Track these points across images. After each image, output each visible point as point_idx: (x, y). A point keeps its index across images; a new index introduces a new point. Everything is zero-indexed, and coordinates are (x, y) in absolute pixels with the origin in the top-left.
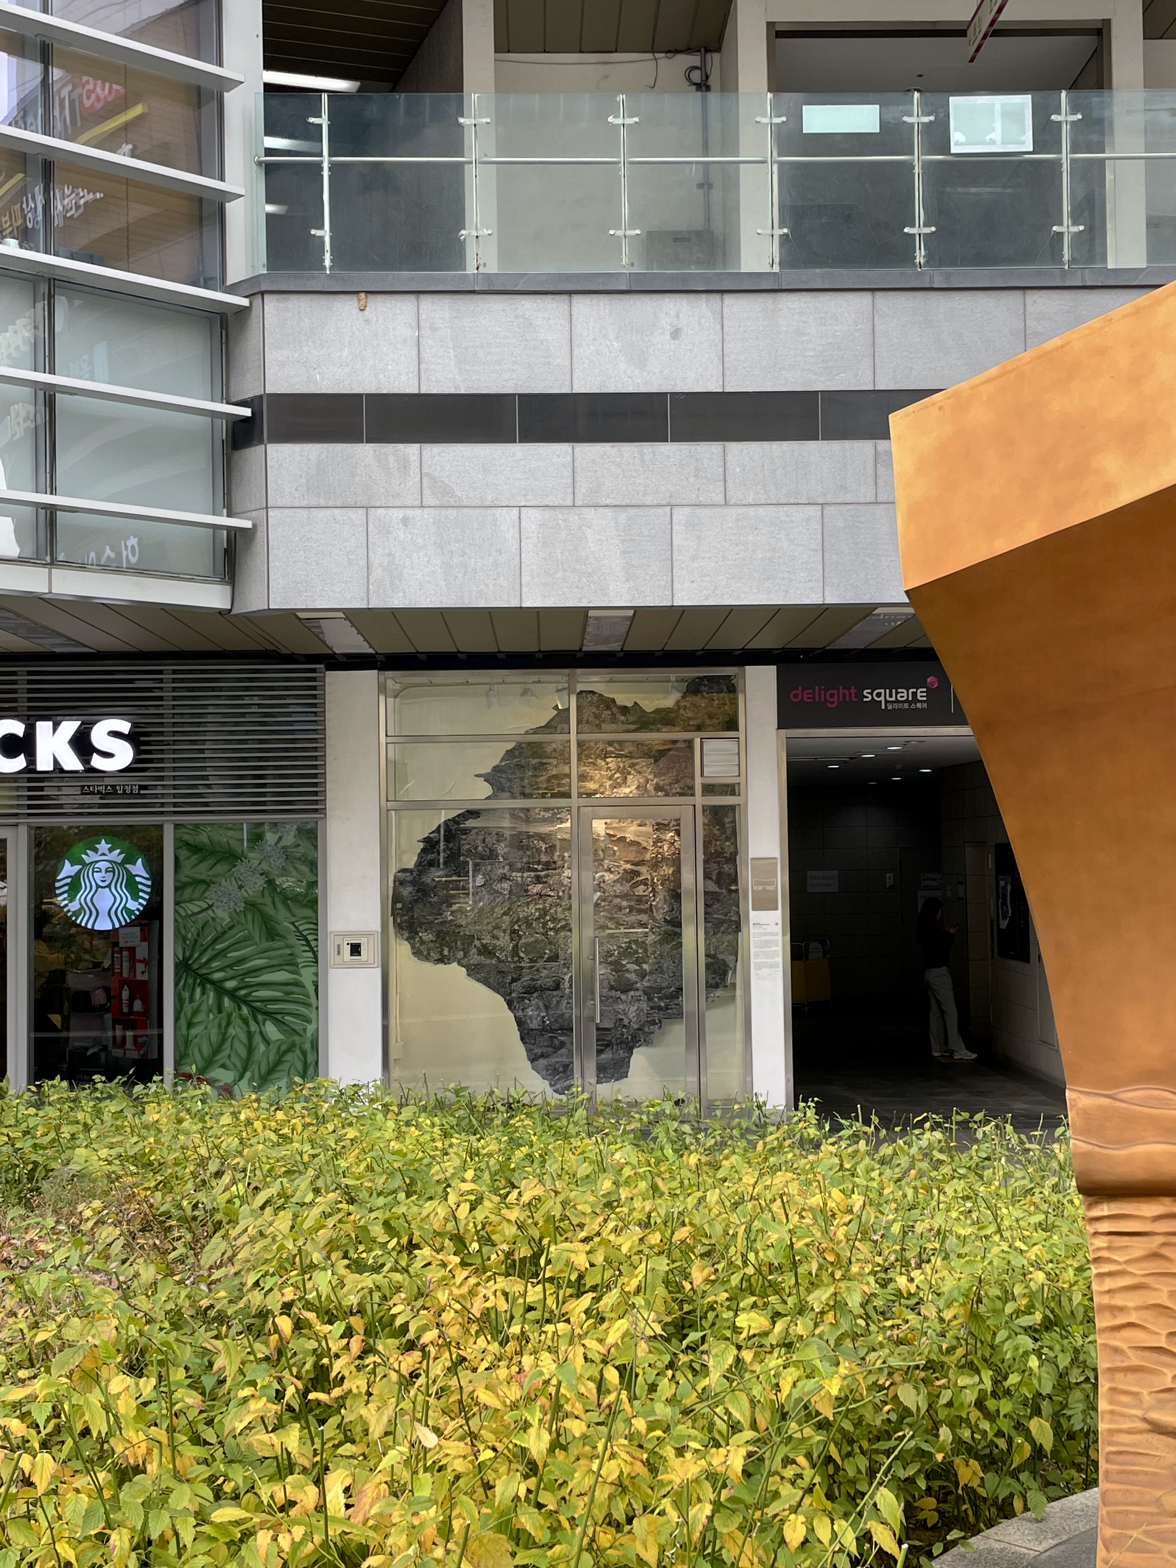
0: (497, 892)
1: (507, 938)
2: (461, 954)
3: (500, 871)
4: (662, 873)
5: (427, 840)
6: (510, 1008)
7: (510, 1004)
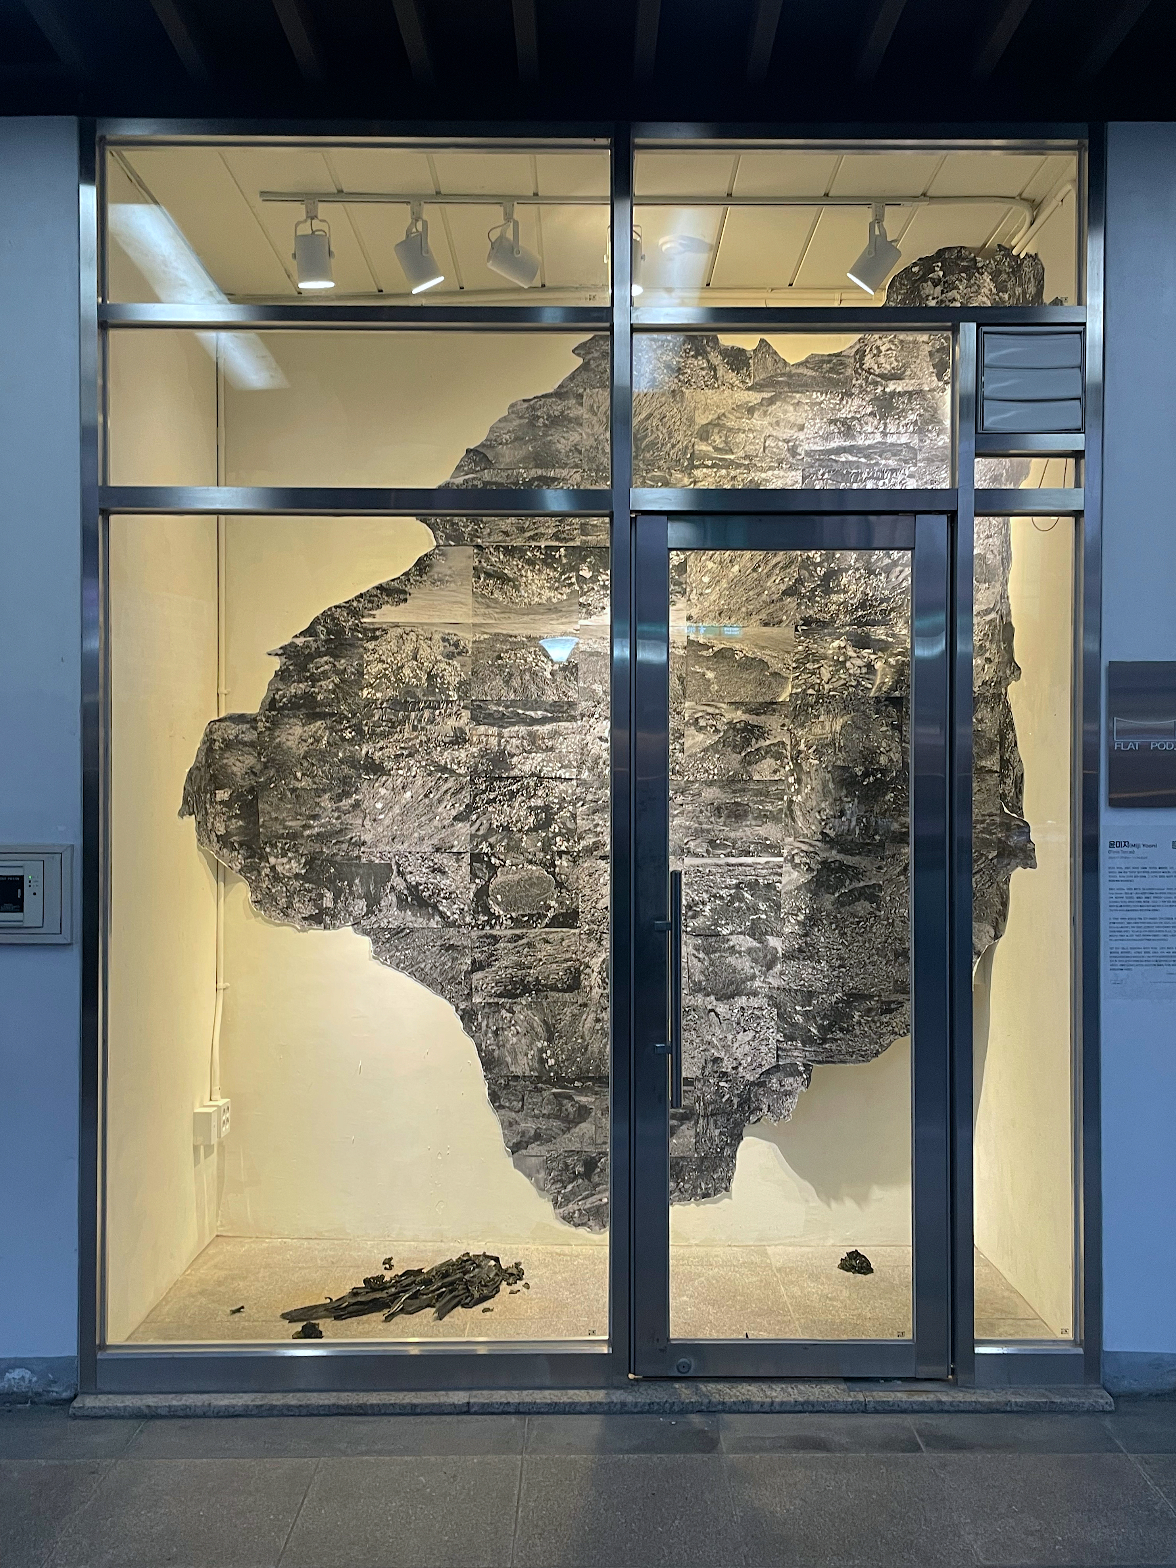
0: (444, 769)
1: (465, 869)
2: (360, 906)
3: (452, 722)
4: (817, 730)
5: (287, 651)
6: (468, 1029)
7: (467, 1017)
